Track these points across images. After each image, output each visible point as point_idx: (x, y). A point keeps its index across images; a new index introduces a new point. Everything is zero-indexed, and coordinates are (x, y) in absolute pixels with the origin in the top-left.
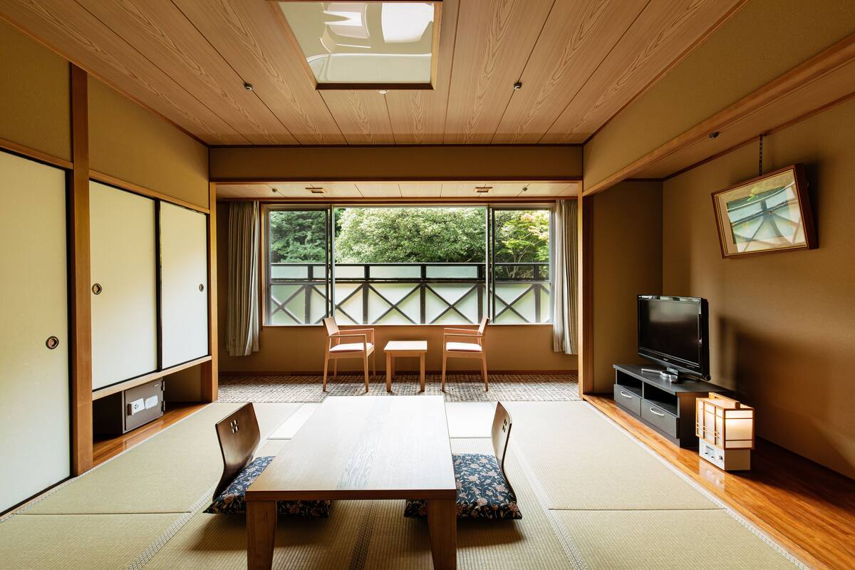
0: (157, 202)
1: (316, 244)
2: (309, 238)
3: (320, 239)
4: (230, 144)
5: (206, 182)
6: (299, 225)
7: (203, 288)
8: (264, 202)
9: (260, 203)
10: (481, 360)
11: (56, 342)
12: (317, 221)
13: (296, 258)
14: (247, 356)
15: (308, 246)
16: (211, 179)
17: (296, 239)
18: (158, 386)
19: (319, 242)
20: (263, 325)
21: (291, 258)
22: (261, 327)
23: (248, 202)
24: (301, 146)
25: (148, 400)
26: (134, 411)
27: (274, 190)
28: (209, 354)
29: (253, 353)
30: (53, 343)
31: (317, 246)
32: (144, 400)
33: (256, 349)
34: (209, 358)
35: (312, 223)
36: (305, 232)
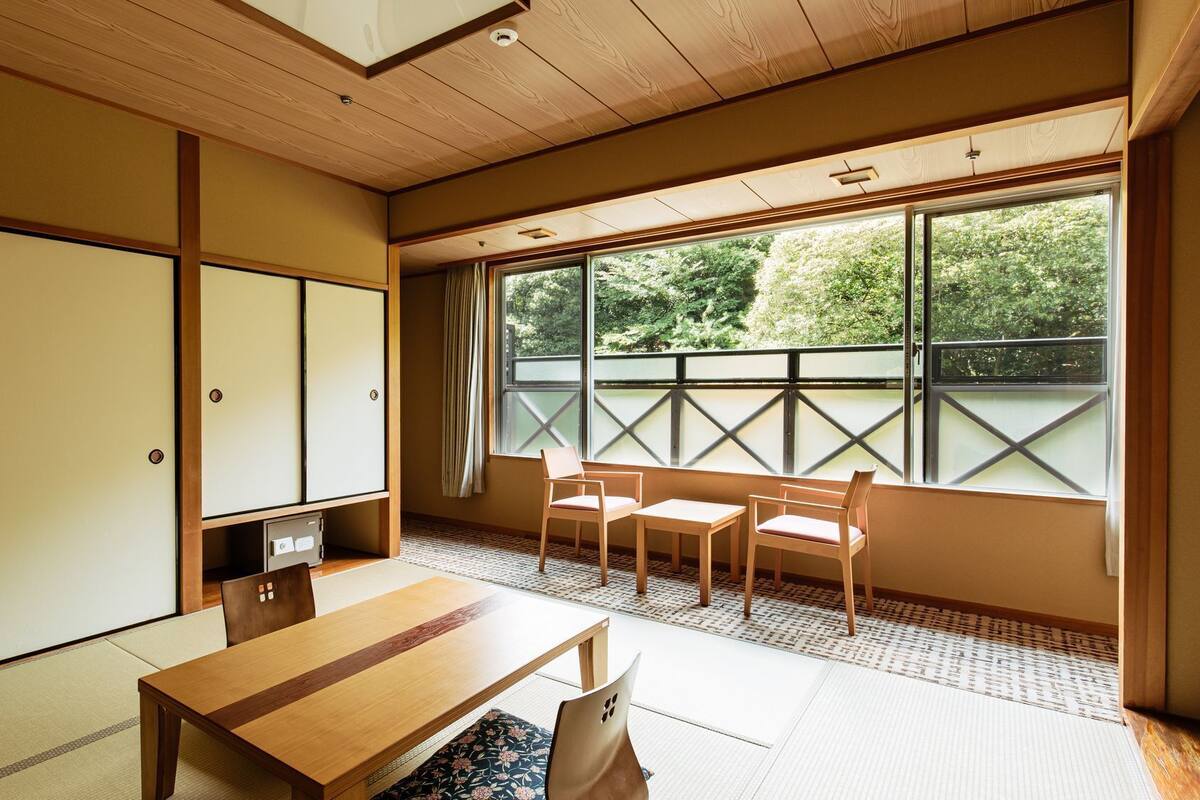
0: (302, 281)
1: (722, 319)
2: (709, 309)
3: (729, 311)
4: (407, 185)
5: (383, 246)
6: (696, 289)
7: (377, 395)
8: (499, 263)
9: (488, 265)
10: (839, 563)
11: (161, 457)
12: (726, 279)
13: (686, 345)
14: (464, 498)
15: (708, 324)
16: (391, 241)
17: (690, 314)
18: (314, 523)
19: (726, 316)
20: (491, 453)
21: (678, 346)
22: (487, 457)
23: (461, 267)
24: (491, 166)
25: (298, 541)
26: (278, 551)
27: (481, 244)
28: (386, 489)
29: (474, 496)
30: (156, 457)
31: (724, 323)
32: (294, 540)
33: (479, 489)
34: (385, 495)
35: (717, 285)
36: (703, 301)
